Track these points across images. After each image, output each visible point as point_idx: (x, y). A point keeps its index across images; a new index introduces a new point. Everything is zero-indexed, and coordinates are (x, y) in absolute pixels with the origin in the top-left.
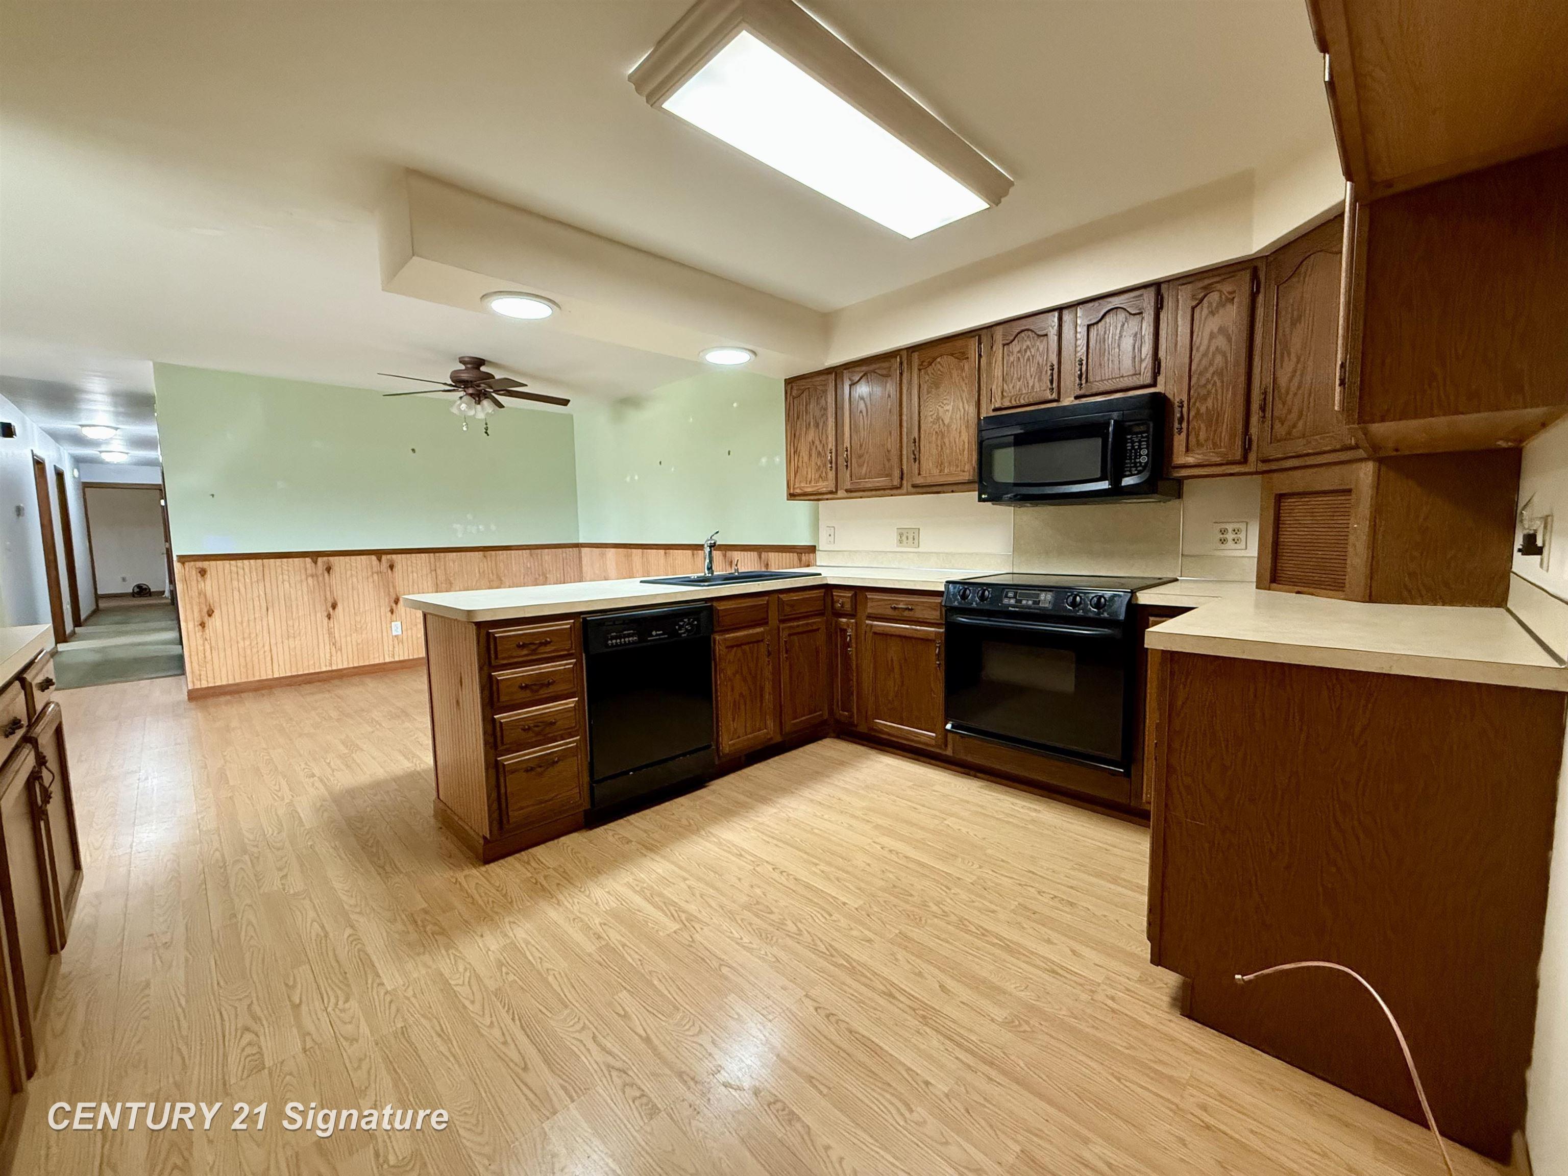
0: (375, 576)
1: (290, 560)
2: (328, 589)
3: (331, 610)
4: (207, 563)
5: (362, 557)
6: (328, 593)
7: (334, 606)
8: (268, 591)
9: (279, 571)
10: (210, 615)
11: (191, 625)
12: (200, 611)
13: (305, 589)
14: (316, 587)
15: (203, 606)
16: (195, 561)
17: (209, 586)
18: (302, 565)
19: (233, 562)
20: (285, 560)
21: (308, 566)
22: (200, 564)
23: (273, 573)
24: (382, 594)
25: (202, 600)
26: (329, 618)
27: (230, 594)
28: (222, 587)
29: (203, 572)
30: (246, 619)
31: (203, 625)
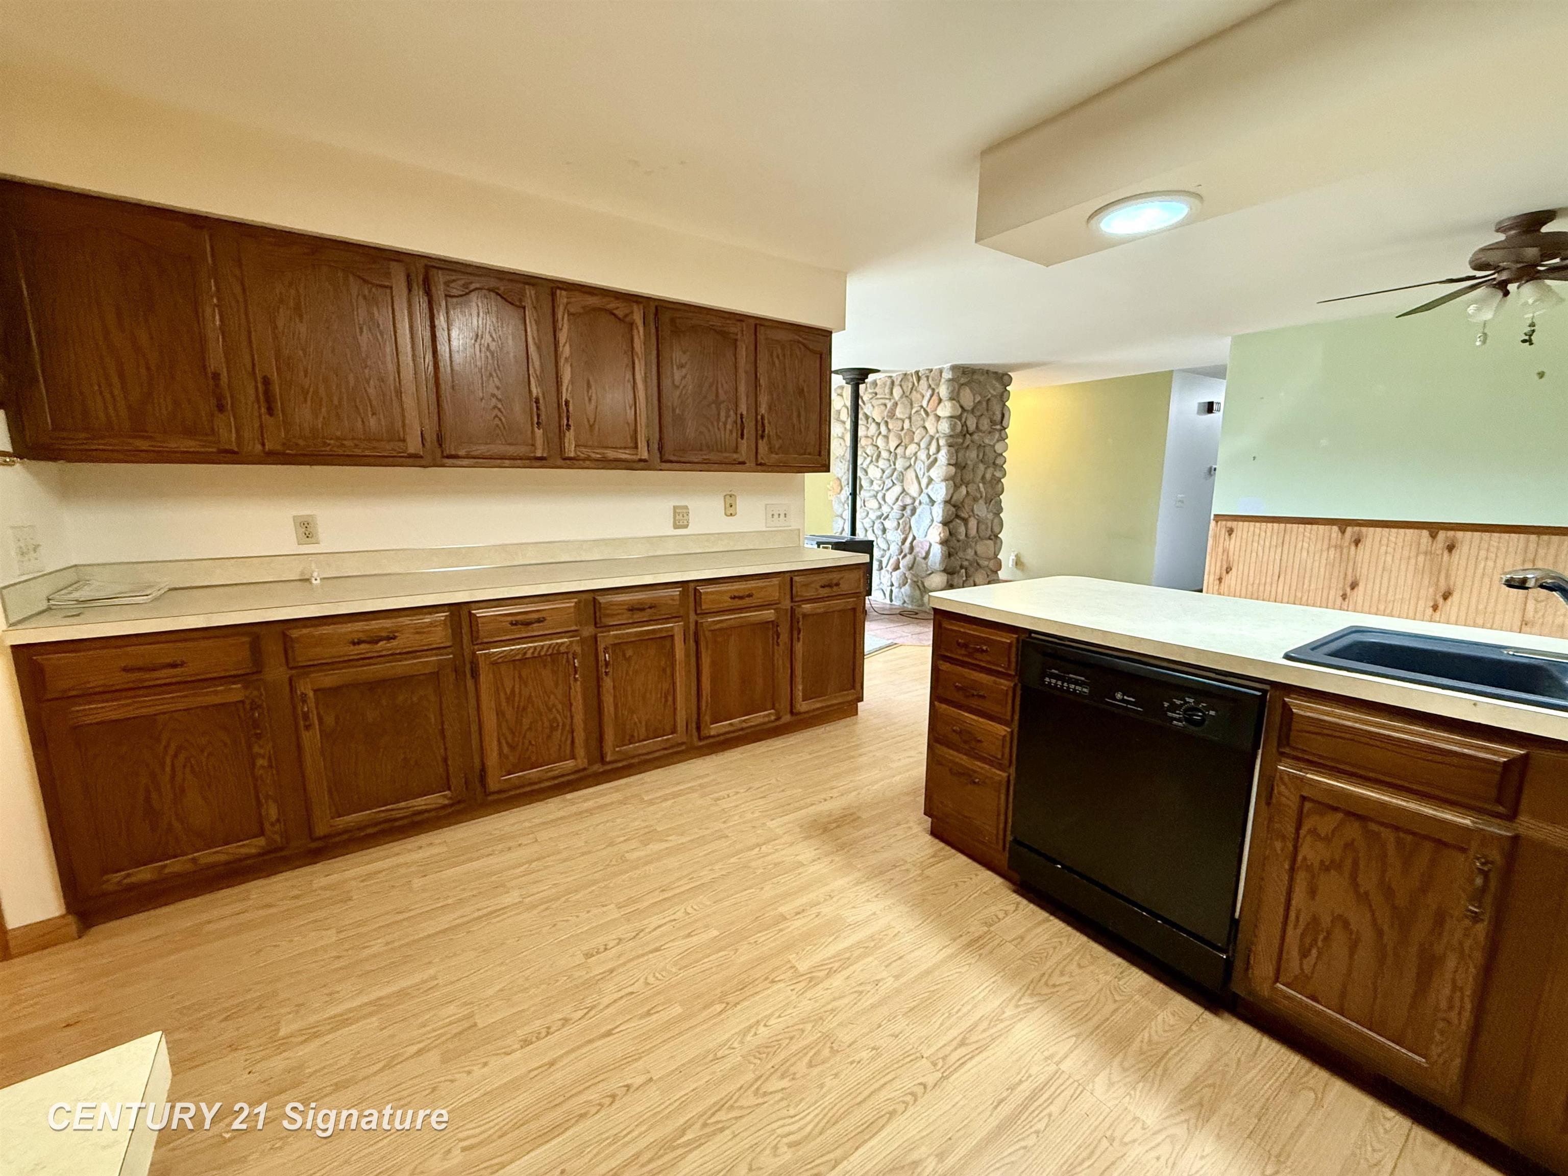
0: (1421, 558)
1: (1315, 527)
2: (1351, 564)
3: (1348, 589)
4: (1236, 523)
5: (1408, 531)
6: (1350, 570)
7: (1354, 586)
8: (1285, 557)
9: (1301, 537)
10: (1227, 572)
11: (1212, 578)
12: (1221, 567)
13: (1324, 561)
14: (1338, 560)
15: (1224, 563)
16: (1226, 520)
17: (1233, 544)
18: (1327, 534)
19: (1258, 524)
20: (1309, 526)
21: (1334, 535)
22: (1229, 524)
23: (1294, 538)
24: (1426, 582)
25: (1225, 557)
26: (1344, 599)
27: (1248, 555)
28: (1243, 549)
29: (1230, 531)
30: (1257, 582)
31: (1220, 579)
